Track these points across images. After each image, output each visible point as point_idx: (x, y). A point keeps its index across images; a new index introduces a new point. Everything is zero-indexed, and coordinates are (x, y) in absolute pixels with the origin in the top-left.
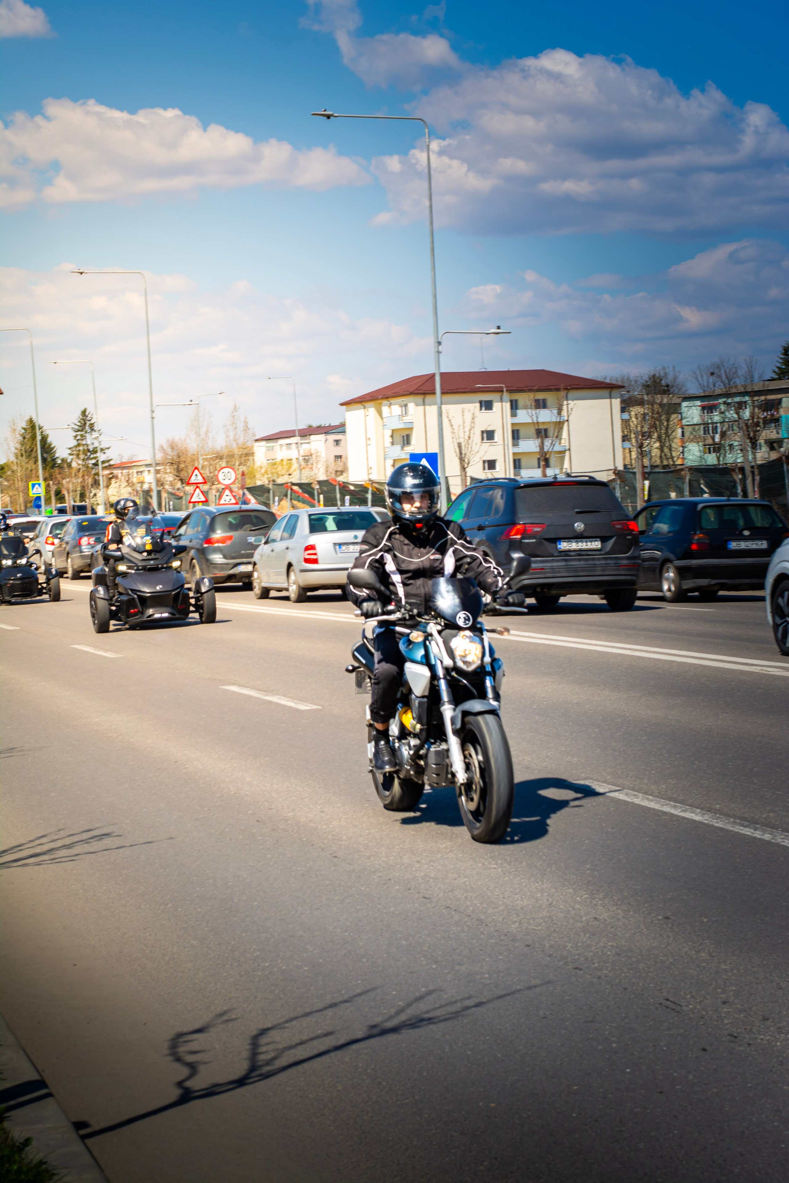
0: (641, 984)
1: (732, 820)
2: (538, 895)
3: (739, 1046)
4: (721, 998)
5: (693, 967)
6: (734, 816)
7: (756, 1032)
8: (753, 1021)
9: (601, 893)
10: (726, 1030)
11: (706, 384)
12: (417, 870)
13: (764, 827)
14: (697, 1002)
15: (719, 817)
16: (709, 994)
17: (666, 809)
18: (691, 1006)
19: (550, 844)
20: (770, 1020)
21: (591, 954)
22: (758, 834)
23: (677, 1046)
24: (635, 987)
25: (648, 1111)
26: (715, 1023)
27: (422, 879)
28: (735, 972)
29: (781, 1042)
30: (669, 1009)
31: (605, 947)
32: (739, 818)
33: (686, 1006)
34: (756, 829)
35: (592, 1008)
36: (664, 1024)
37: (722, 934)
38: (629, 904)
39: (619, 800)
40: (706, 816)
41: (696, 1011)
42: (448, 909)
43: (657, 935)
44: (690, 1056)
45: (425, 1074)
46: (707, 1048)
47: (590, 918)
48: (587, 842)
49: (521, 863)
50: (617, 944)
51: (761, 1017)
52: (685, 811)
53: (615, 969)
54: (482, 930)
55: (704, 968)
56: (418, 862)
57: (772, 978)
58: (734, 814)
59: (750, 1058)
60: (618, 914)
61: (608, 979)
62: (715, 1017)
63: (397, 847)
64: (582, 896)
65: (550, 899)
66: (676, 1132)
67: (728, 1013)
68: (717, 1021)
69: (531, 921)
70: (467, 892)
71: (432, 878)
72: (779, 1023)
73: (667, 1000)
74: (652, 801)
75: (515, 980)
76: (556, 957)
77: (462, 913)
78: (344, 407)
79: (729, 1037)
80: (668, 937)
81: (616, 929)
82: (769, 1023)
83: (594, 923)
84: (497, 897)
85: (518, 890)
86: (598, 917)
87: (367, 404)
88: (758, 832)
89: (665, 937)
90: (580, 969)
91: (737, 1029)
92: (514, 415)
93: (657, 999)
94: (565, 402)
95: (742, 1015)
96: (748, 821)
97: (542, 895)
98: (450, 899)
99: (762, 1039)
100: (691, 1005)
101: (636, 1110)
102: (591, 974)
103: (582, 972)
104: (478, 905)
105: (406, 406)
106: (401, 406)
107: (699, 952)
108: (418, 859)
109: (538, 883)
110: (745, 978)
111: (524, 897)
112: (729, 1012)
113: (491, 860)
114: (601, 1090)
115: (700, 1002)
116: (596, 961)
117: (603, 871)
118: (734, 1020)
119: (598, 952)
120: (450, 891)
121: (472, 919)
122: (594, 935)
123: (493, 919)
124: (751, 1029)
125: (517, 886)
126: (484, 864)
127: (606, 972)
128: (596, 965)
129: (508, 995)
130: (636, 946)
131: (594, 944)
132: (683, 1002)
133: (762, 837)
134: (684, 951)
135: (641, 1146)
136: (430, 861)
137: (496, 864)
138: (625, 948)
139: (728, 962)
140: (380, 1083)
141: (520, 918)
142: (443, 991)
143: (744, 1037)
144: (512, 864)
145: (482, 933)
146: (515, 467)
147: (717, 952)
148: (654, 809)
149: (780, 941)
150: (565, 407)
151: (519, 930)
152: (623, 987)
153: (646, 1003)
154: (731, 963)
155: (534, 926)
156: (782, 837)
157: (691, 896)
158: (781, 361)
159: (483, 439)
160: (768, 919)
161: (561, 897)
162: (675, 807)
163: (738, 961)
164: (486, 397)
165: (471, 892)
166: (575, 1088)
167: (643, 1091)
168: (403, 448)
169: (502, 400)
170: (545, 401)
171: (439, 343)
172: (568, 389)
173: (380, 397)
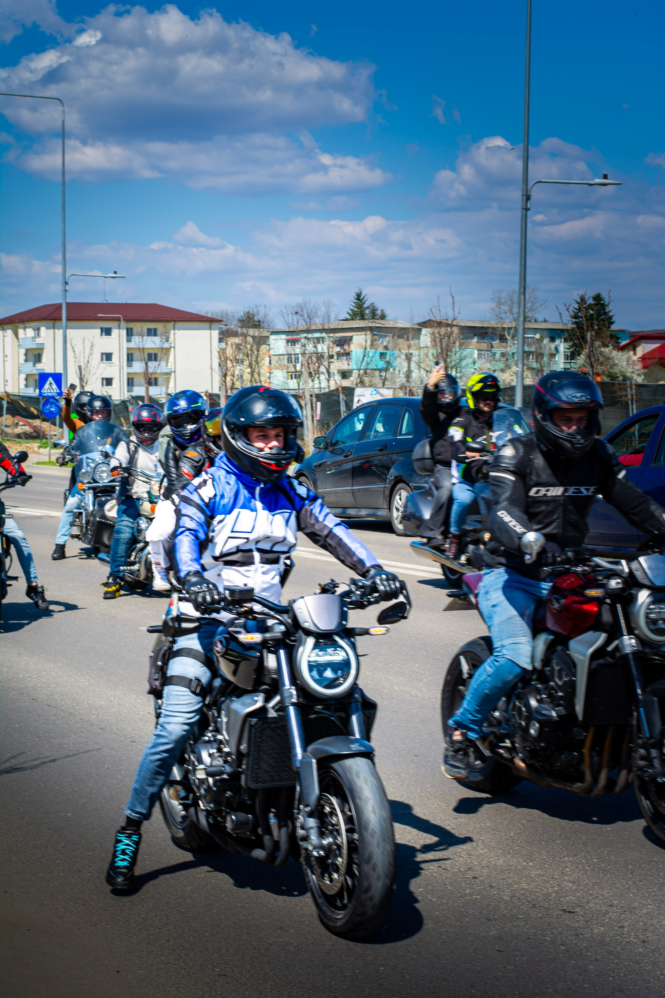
2: (112, 699)
11: (290, 321)
12: (28, 682)
21: (143, 733)
27: (32, 688)
42: (49, 706)
47: (146, 713)
49: (102, 679)
54: (71, 719)
64: (142, 699)
65: (120, 701)
69: (105, 714)
70: (63, 696)
71: (38, 687)
76: (120, 735)
77: (59, 709)
83: (148, 716)
84: (83, 699)
85: (98, 695)
87: (5, 327)
92: (129, 341)
94: (172, 332)
97: (115, 699)
98: (51, 700)
102: (141, 745)
103: (136, 744)
104: (70, 704)
105: (39, 329)
106: (34, 330)
108: (30, 675)
109: (112, 691)
111: (101, 699)
113: (81, 677)
120: (51, 695)
121: (65, 712)
122: (147, 722)
123: (79, 712)
136: (38, 677)
141: (98, 712)
145: (71, 721)
146: (128, 385)
150: (172, 336)
151: (96, 719)
155: (107, 717)
158: (354, 304)
159: (102, 360)
164: (106, 325)
165: (65, 696)
168: (34, 366)
169: (119, 328)
170: (155, 330)
171: (66, 283)
172: (175, 321)
173: (17, 320)
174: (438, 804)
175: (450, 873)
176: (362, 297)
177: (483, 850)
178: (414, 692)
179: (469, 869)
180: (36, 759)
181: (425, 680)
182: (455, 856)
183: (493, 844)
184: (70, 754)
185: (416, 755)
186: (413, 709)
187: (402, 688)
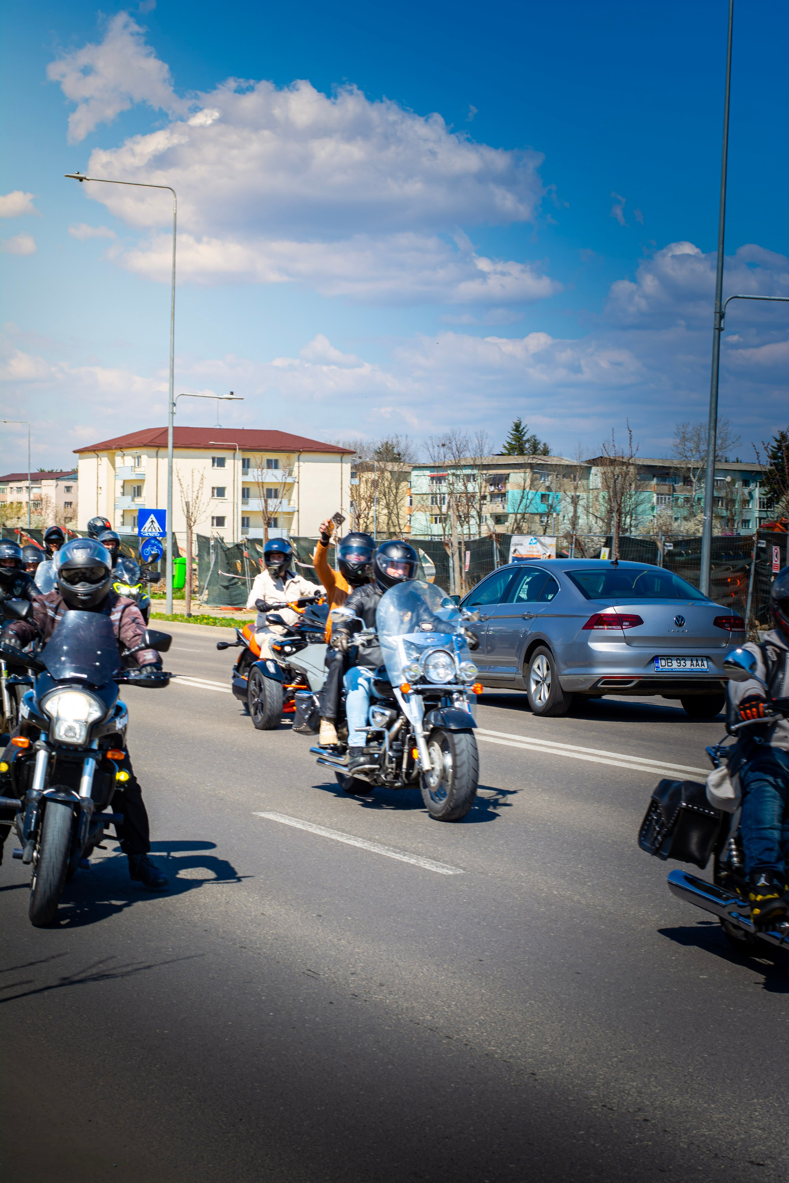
0: (291, 960)
1: (387, 847)
2: (219, 896)
3: (358, 1001)
4: (351, 970)
5: (333, 950)
6: (389, 845)
7: (373, 993)
8: (372, 986)
9: (270, 896)
10: (350, 991)
11: (436, 455)
13: (412, 854)
14: (332, 973)
15: (377, 845)
16: (342, 968)
17: (334, 837)
20: (385, 986)
21: (255, 938)
22: (405, 859)
23: (311, 1000)
24: (285, 961)
25: (282, 1039)
26: (343, 986)
28: (365, 954)
29: (390, 1000)
30: (309, 977)
31: (267, 934)
32: (393, 846)
33: (323, 975)
34: (404, 856)
35: (250, 973)
36: (304, 986)
37: (361, 929)
38: (291, 904)
39: (296, 828)
40: (366, 843)
41: (330, 978)
43: (310, 927)
44: (320, 1006)
46: (333, 1002)
47: (258, 913)
48: (264, 859)
50: (276, 932)
51: (379, 984)
52: (350, 839)
53: (273, 949)
55: (342, 950)
57: (393, 959)
58: (389, 843)
59: (364, 1009)
60: (281, 912)
61: (266, 955)
62: (343, 983)
64: (254, 898)
65: (228, 899)
66: (300, 1052)
67: (354, 981)
68: (345, 985)
69: (210, 914)
72: (391, 988)
73: (310, 970)
74: (323, 830)
76: (227, 939)
78: (78, 455)
79: (351, 996)
80: (318, 929)
81: (277, 922)
82: (383, 988)
83: (260, 917)
86: (264, 913)
87: (100, 454)
88: (406, 857)
89: (316, 929)
90: (245, 948)
91: (359, 991)
92: (245, 473)
93: (301, 970)
94: (296, 464)
95: (364, 982)
96: (400, 849)
97: (222, 895)
99: (376, 998)
100: (327, 974)
101: (273, 1038)
102: (253, 952)
103: (246, 950)
105: (139, 457)
106: (134, 458)
107: (340, 940)
110: (372, 958)
111: (206, 896)
114: (249, 1025)
115: (334, 972)
116: (258, 943)
117: (273, 880)
118: (358, 985)
119: (260, 937)
121: (163, 910)
122: (260, 925)
123: (180, 911)
124: (369, 991)
127: (265, 950)
128: (258, 946)
130: (291, 934)
131: (259, 931)
132: (321, 972)
133: (409, 861)
134: (328, 938)
135: (273, 1059)
138: (283, 935)
139: (361, 947)
140: (82, 1016)
141: (202, 911)
143: (363, 996)
145: (170, 920)
146: (243, 525)
147: (354, 941)
148: (324, 837)
149: (405, 935)
150: (296, 469)
152: (276, 961)
153: (293, 972)
154: (363, 948)
155: (213, 917)
156: (425, 862)
157: (342, 901)
158: (511, 437)
159: (213, 496)
160: (399, 919)
162: (342, 836)
163: (369, 947)
164: (219, 454)
166: (230, 1023)
167: (280, 1027)
168: (133, 500)
169: (234, 458)
170: (276, 461)
171: (173, 404)
172: (300, 451)
173: (114, 447)
174: (603, 1031)
175: (616, 1114)
176: (521, 428)
177: (656, 1087)
178: (576, 898)
179: (639, 1109)
180: (128, 965)
181: (589, 884)
182: (623, 1094)
183: (668, 1081)
184: (168, 960)
185: (578, 973)
186: (575, 918)
187: (563, 893)
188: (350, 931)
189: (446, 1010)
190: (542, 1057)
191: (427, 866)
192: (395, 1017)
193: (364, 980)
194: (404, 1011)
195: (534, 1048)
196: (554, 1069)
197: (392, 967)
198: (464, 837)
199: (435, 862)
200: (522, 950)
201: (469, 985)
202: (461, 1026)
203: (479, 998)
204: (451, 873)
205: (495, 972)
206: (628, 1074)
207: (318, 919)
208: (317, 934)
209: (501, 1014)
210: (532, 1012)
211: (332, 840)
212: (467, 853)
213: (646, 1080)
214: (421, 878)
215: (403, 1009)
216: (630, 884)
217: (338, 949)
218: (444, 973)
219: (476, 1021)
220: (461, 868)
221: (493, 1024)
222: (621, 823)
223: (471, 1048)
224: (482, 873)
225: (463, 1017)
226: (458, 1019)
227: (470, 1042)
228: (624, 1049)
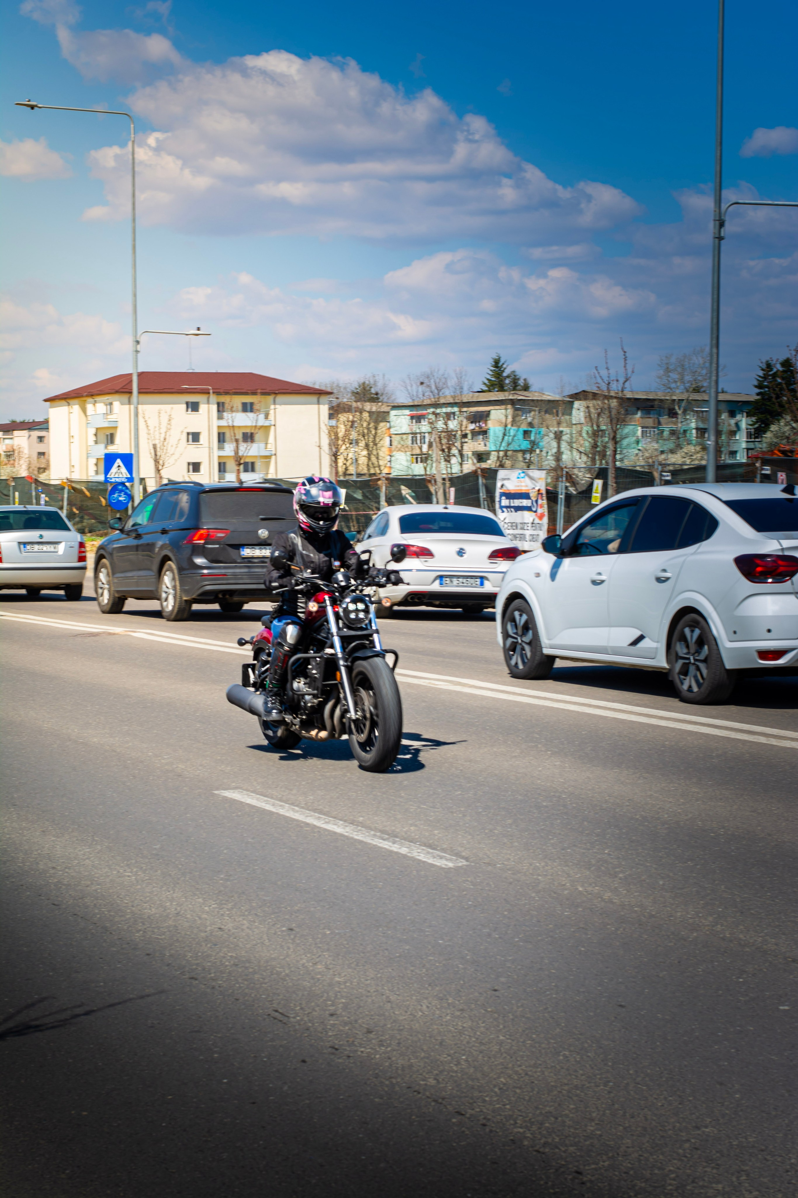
0: (253, 995)
1: (372, 833)
2: (168, 904)
3: (339, 1058)
4: (330, 1010)
5: (307, 979)
6: (376, 829)
7: (358, 1045)
8: (357, 1034)
9: (230, 903)
10: (329, 1042)
11: (415, 394)
12: (51, 876)
13: (403, 841)
14: (305, 1014)
15: (360, 830)
16: (318, 1006)
17: (309, 820)
18: (298, 1018)
19: (188, 853)
20: (374, 1033)
21: (209, 964)
22: (395, 848)
23: (278, 1057)
24: (246, 998)
25: (238, 1121)
26: (319, 1035)
27: (54, 885)
28: (348, 984)
29: (380, 1055)
30: (276, 1021)
31: (224, 957)
32: (380, 831)
33: (294, 1018)
34: (394, 843)
35: (200, 1018)
36: (269, 1036)
37: (342, 947)
38: (256, 914)
39: (264, 810)
40: (347, 828)
41: (302, 1023)
42: (75, 916)
43: (278, 947)
44: (288, 1067)
45: (23, 1081)
46: (307, 1060)
47: (215, 928)
48: (225, 851)
49: (156, 871)
50: (236, 954)
51: (365, 1030)
52: (328, 823)
53: (231, 979)
54: (105, 938)
55: (319, 980)
56: (54, 868)
57: (383, 991)
58: (375, 827)
59: (347, 1070)
60: (243, 925)
61: (221, 989)
62: (320, 1029)
63: (35, 853)
64: (210, 906)
65: (179, 909)
66: (261, 1142)
67: (333, 1025)
68: (322, 1033)
69: (156, 930)
70: (97, 900)
71: (64, 885)
72: (382, 1036)
73: (276, 1011)
74: (297, 811)
75: (129, 989)
76: (174, 967)
77: (89, 921)
78: (48, 403)
79: (330, 1050)
80: (289, 948)
81: (238, 940)
82: (372, 1036)
83: (217, 933)
84: (126, 905)
85: (148, 899)
86: (223, 927)
87: (71, 401)
88: (395, 845)
89: (286, 948)
90: (196, 979)
91: (340, 1041)
92: (220, 418)
93: (266, 1011)
94: (272, 407)
95: (347, 1028)
96: (388, 835)
97: (171, 904)
98: (79, 906)
99: (362, 1052)
100: (299, 1016)
101: (225, 1120)
102: (205, 985)
103: (197, 982)
104: (106, 913)
105: (111, 404)
106: (106, 405)
107: (316, 964)
108: (54, 865)
109: (169, 891)
110: (357, 990)
111: (152, 905)
112: (335, 1024)
113: (126, 868)
114: (195, 1100)
115: (309, 1013)
116: (213, 971)
117: (235, 881)
118: (338, 1032)
119: (216, 962)
120: (80, 899)
121: (98, 926)
122: (216, 945)
123: (119, 927)
124: (353, 1041)
125: (148, 894)
126: (119, 872)
127: (221, 982)
128: (213, 975)
129: (119, 1003)
130: (255, 957)
131: (214, 954)
132: (291, 1014)
133: (400, 851)
134: (301, 962)
135: (225, 1156)
136: (66, 868)
137: (131, 872)
138: (244, 959)
139: (343, 975)
141: (145, 927)
142: (55, 998)
143: (345, 1050)
144: (147, 872)
145: (105, 941)
146: (220, 471)
147: (334, 964)
148: (297, 820)
149: (397, 955)
150: (272, 412)
151: (142, 938)
152: (235, 998)
153: (255, 1014)
154: (345, 975)
155: (158, 935)
156: (419, 851)
157: (318, 908)
158: (491, 373)
159: (188, 441)
160: (389, 932)
161: (190, 906)
162: (319, 818)
163: (353, 974)
164: (192, 398)
165: (100, 900)
166: (170, 1097)
167: (236, 1102)
168: (105, 446)
169: (208, 403)
171: (138, 342)
172: (276, 393)
173: (86, 394)
174: (665, 1098)
176: (500, 364)
178: (607, 895)
181: (621, 875)
183: (765, 1180)
185: (621, 1006)
186: (608, 924)
187: (590, 889)
188: (328, 950)
189: (455, 1068)
190: (588, 1143)
191: (422, 857)
192: (387, 1082)
193: (346, 1024)
194: (400, 1072)
195: (576, 1129)
196: (606, 1164)
197: (382, 1004)
198: (464, 816)
199: (431, 851)
200: (546, 973)
201: (482, 1029)
202: (476, 1094)
203: (496, 1048)
204: (451, 865)
205: (515, 1008)
206: (709, 1169)
207: (289, 935)
208: (288, 956)
209: (526, 1074)
210: (568, 1070)
211: (308, 824)
212: (470, 837)
213: (734, 1179)
214: (415, 873)
215: (397, 1068)
216: (671, 874)
217: (313, 978)
218: (449, 1012)
219: (495, 1086)
220: (463, 858)
221: (518, 1091)
222: (649, 793)
223: (491, 1131)
224: (489, 864)
225: (478, 1079)
226: (470, 1083)
227: (489, 1120)
228: (698, 1128)
